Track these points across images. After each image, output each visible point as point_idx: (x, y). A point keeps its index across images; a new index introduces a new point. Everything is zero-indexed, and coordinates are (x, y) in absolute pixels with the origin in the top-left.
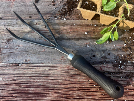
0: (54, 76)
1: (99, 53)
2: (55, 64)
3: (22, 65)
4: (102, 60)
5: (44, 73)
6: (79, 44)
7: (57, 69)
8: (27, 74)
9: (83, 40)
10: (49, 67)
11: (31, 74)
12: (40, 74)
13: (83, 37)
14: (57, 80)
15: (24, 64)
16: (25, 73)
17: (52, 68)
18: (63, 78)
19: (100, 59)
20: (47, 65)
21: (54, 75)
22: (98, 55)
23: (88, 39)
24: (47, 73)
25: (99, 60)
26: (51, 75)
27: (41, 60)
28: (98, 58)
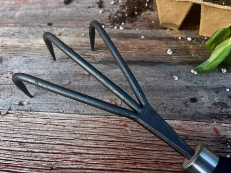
0: (86, 144)
1: (205, 94)
2: (91, 114)
3: (7, 113)
4: (217, 111)
5: (61, 136)
6: (154, 74)
7: (95, 128)
8: (14, 136)
9: (162, 66)
10: (75, 122)
11: (25, 136)
12: (49, 138)
13: (162, 61)
14: (93, 156)
15: (12, 112)
16: (11, 132)
17: (82, 125)
18: (111, 152)
19: (210, 108)
20: (71, 115)
21: (86, 142)
22: (203, 99)
23: (175, 64)
24: (67, 136)
25: (208, 111)
26: (79, 142)
27: (56, 105)
28: (206, 105)
